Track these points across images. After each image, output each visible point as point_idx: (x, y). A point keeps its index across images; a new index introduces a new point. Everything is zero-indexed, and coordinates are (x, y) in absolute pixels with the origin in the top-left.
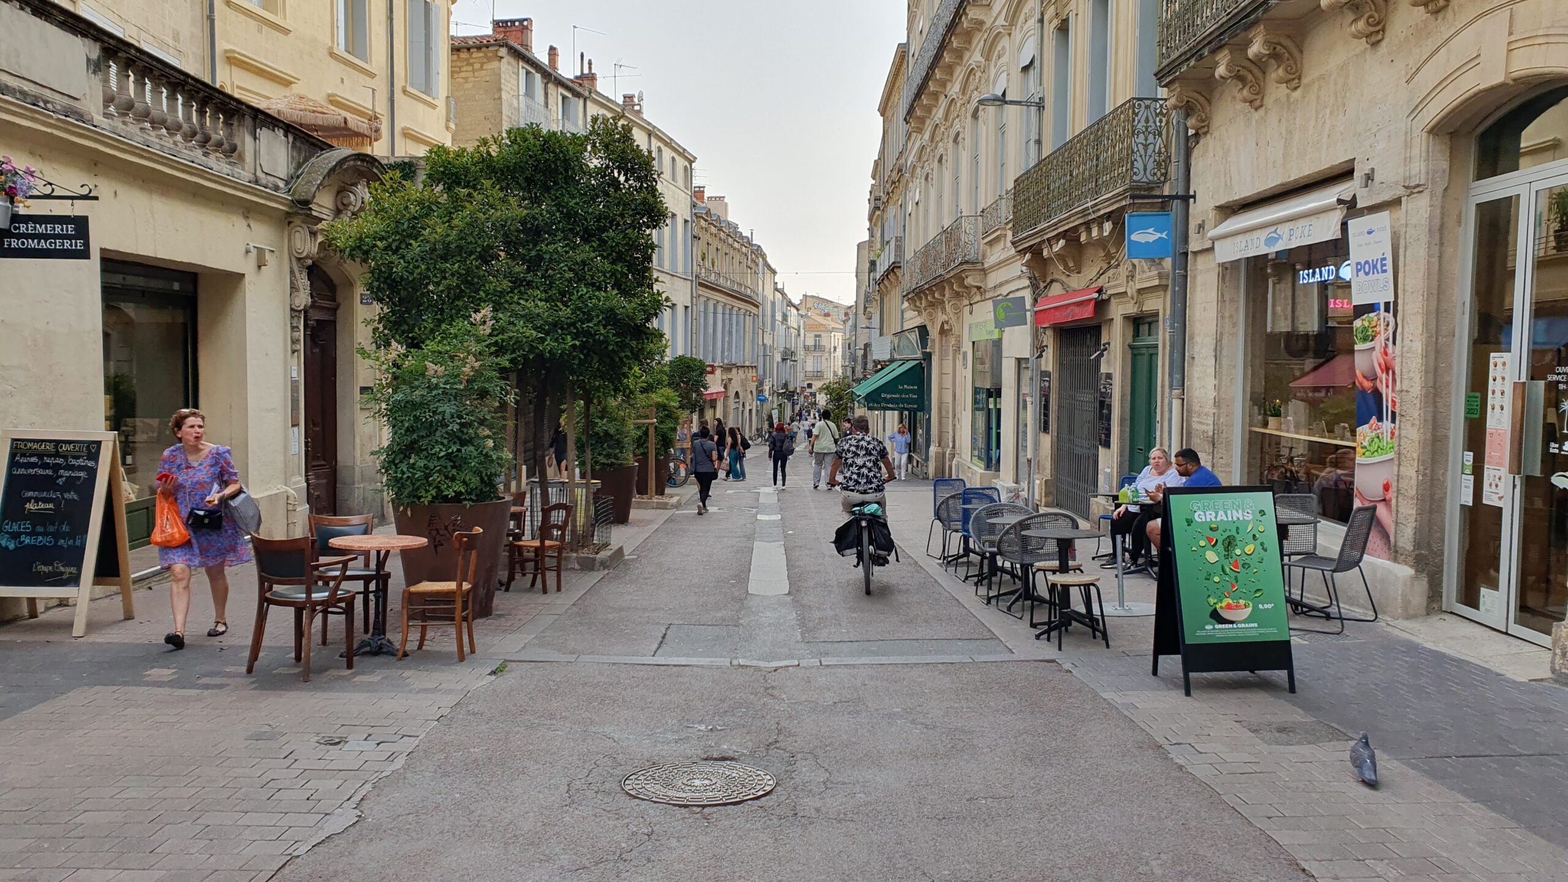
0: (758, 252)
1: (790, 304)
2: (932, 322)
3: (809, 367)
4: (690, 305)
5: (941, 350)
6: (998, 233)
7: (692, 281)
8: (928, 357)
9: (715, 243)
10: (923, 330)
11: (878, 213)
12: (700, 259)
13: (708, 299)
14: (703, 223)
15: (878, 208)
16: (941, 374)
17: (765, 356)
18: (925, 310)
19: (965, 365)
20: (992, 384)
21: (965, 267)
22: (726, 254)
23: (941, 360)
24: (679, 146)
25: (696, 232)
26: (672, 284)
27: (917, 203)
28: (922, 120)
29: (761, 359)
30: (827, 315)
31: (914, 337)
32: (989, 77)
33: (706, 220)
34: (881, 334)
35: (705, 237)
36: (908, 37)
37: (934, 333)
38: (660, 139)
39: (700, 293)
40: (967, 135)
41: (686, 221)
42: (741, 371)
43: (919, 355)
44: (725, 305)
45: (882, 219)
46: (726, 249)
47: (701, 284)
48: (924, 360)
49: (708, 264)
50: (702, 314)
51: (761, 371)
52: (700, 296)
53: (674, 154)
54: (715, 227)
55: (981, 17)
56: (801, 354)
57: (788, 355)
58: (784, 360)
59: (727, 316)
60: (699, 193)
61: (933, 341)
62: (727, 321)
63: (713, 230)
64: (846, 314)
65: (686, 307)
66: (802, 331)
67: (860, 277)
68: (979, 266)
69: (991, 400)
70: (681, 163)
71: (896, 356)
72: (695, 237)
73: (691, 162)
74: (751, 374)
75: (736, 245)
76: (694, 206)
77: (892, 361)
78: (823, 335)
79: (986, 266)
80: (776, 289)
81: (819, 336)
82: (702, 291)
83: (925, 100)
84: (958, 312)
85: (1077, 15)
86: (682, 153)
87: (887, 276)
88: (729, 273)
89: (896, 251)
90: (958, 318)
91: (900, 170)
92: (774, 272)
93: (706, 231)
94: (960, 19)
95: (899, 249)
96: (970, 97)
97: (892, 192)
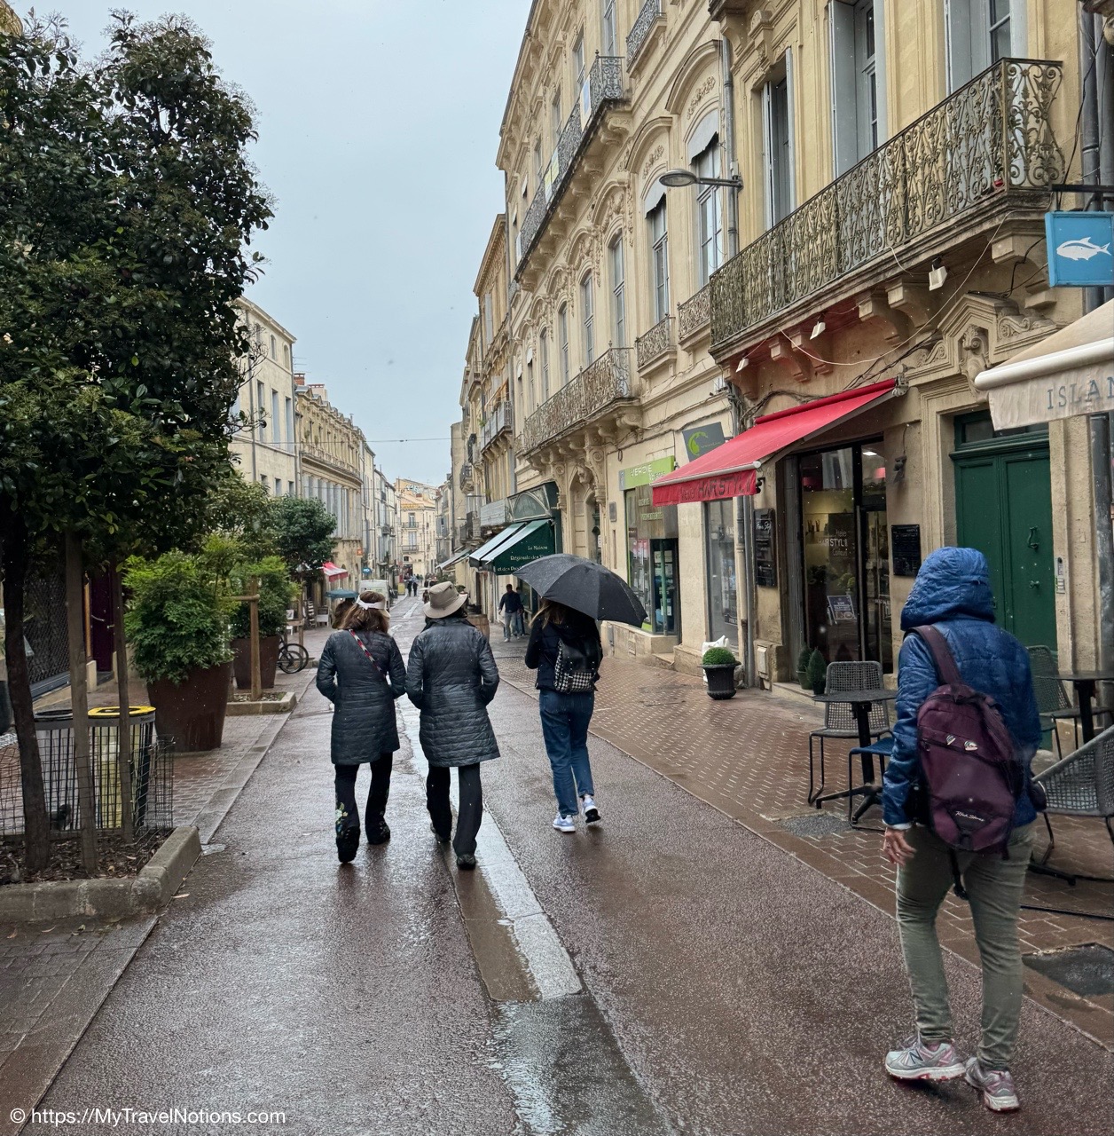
0: (358, 435)
1: (388, 486)
2: (562, 476)
3: (406, 543)
4: (294, 480)
5: (573, 508)
6: (667, 358)
7: (295, 457)
8: (557, 515)
9: (318, 422)
10: (552, 487)
11: (478, 387)
12: (303, 437)
13: (313, 475)
14: (304, 402)
15: (478, 383)
16: (575, 532)
17: (368, 530)
18: (554, 465)
19: (613, 518)
20: (667, 534)
21: (620, 404)
22: (329, 433)
23: (574, 516)
24: (278, 325)
25: (298, 409)
26: (275, 460)
27: (530, 364)
28: (534, 277)
29: (365, 533)
30: (419, 495)
31: (540, 497)
32: (634, 193)
33: (308, 400)
34: (489, 501)
35: (307, 416)
36: (507, 208)
37: (565, 489)
38: (259, 316)
39: (304, 469)
40: (604, 270)
41: (288, 400)
42: (346, 545)
43: (547, 513)
44: (330, 481)
45: (483, 391)
46: (327, 428)
47: (305, 461)
48: (553, 518)
49: (312, 440)
50: (307, 490)
51: (365, 546)
52: (304, 472)
53: (272, 333)
54: (317, 406)
55: (624, 126)
56: (398, 529)
57: (387, 531)
58: (385, 535)
59: (332, 491)
60: (298, 379)
61: (564, 497)
62: (332, 497)
63: (314, 409)
64: (438, 493)
65: (291, 483)
66: (398, 509)
67: (455, 456)
68: (635, 403)
69: (658, 554)
70: (280, 343)
71: (512, 519)
72: (297, 415)
73: (291, 343)
74: (356, 548)
75: (337, 426)
76: (295, 388)
77: (507, 525)
78: (416, 513)
79: (644, 401)
80: (376, 471)
81: (413, 514)
82: (307, 467)
83: (541, 250)
84: (601, 461)
85: (801, 47)
86: (281, 333)
87: (495, 443)
88: (333, 452)
89: (506, 417)
90: (601, 467)
91: (505, 337)
92: (373, 455)
93: (309, 409)
94: (596, 133)
95: (510, 414)
96: (607, 224)
97: (495, 363)
